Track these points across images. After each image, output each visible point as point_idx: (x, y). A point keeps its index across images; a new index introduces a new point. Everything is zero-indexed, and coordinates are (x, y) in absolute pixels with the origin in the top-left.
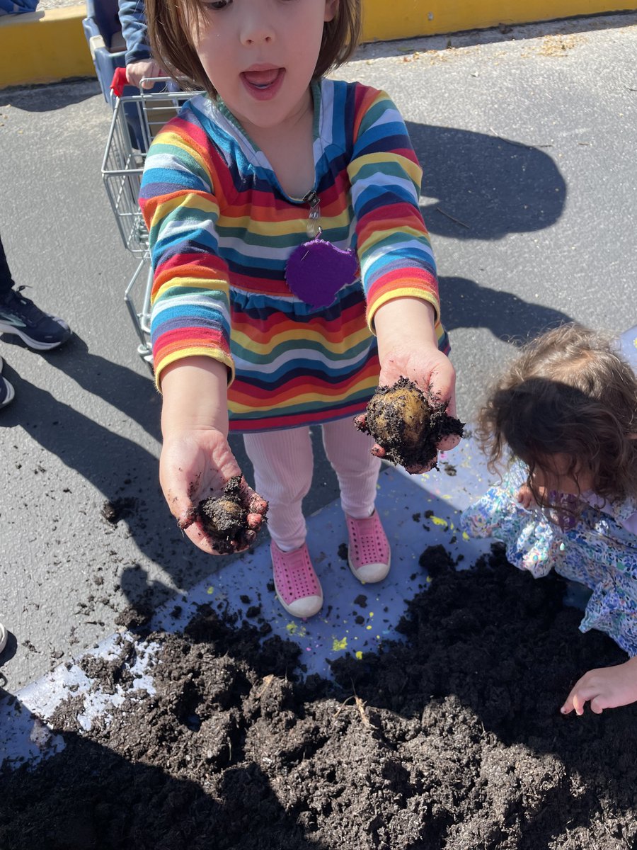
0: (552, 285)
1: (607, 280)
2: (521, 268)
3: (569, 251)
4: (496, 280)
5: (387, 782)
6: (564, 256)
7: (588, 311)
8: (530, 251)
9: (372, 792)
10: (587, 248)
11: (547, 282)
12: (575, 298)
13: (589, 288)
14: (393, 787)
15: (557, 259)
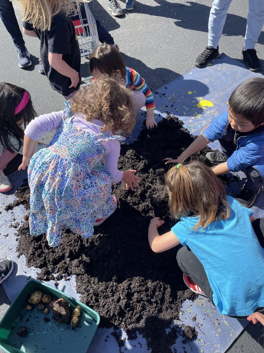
0: (183, 50)
1: (200, 47)
2: (173, 45)
3: (189, 40)
4: (165, 49)
5: (135, 157)
6: (187, 41)
7: (194, 57)
8: (176, 40)
9: (132, 160)
10: (194, 38)
11: (181, 49)
12: (190, 53)
13: (194, 50)
14: (136, 159)
15: (185, 42)
